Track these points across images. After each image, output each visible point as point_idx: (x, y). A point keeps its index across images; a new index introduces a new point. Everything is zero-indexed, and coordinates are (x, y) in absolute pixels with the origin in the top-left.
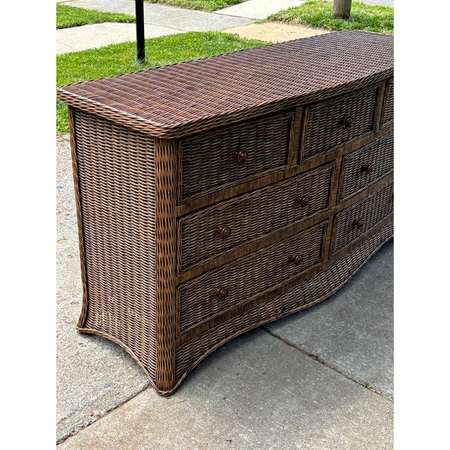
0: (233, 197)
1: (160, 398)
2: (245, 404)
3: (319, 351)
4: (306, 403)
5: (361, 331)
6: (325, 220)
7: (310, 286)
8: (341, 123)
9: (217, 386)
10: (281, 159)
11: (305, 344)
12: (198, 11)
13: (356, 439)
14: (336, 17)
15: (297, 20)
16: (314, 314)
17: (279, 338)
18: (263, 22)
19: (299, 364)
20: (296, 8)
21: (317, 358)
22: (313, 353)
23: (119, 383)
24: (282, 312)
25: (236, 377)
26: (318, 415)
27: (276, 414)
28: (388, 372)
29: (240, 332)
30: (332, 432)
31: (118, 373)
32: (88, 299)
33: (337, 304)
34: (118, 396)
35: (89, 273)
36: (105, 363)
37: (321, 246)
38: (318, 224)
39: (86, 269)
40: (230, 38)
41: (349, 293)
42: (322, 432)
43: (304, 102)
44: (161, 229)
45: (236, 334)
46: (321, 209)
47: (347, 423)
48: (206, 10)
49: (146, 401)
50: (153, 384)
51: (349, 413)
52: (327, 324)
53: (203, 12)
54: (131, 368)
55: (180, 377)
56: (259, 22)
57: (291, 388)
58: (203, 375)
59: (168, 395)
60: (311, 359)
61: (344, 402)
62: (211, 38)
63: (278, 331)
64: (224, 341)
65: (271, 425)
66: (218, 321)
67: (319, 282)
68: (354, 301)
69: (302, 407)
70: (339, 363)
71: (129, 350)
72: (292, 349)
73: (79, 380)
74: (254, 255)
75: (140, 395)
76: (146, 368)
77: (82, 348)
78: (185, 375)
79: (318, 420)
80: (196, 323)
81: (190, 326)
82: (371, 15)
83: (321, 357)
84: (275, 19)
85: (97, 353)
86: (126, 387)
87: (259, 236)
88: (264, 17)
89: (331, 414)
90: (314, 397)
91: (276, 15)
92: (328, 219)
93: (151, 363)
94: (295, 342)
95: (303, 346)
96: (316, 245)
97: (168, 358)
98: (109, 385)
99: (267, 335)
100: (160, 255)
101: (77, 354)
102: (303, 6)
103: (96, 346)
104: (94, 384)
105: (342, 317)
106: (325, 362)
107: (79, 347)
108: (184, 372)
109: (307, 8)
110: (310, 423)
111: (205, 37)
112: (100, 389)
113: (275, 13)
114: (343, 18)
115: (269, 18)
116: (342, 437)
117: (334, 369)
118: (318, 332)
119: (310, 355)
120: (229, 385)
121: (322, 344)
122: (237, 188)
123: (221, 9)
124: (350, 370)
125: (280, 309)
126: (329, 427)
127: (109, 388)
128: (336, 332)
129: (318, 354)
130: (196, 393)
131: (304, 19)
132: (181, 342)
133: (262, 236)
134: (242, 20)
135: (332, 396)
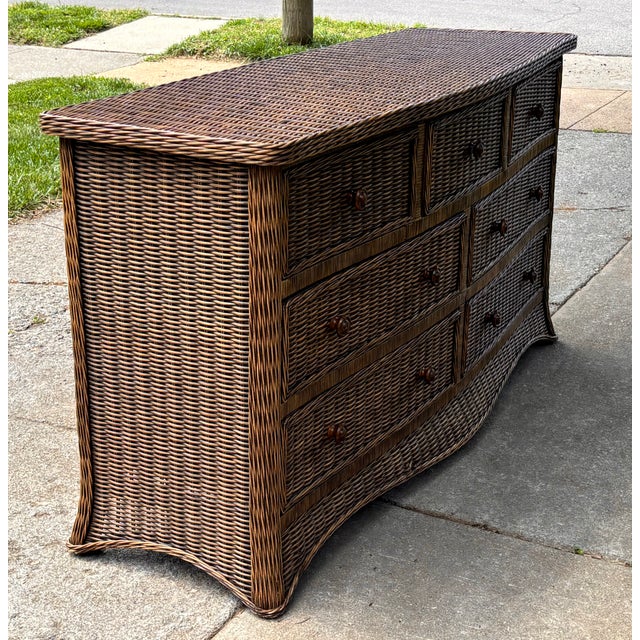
0: (348, 268)
1: (265, 622)
2: (405, 607)
3: (486, 517)
4: (499, 588)
5: (535, 482)
6: (455, 311)
7: (443, 422)
8: (467, 153)
9: (349, 590)
10: (403, 207)
11: (460, 510)
12: (32, 47)
13: (594, 623)
14: (290, 42)
15: (222, 51)
16: (453, 469)
17: (415, 510)
18: (161, 57)
19: (463, 540)
20: (214, 32)
21: (485, 527)
22: (477, 521)
23: (185, 614)
24: (413, 468)
25: (373, 573)
26: (524, 601)
27: (460, 611)
28: (599, 529)
29: (361, 504)
30: (554, 619)
31: (175, 600)
32: (94, 488)
33: (482, 450)
34: (192, 632)
35: (98, 437)
36: (144, 590)
37: (453, 355)
38: (449, 316)
39: (91, 431)
40: (118, 85)
41: (493, 434)
42: (539, 622)
43: (432, 113)
44: (261, 321)
45: (357, 507)
46: (450, 292)
47: (571, 605)
48: (48, 43)
49: (245, 631)
50: (248, 602)
51: (568, 591)
52: (479, 480)
53: (42, 48)
54: (194, 591)
55: (290, 584)
56: (152, 59)
57: (467, 573)
58: (321, 578)
59: (278, 616)
60: (477, 529)
61: (554, 578)
62: (83, 87)
63: (410, 501)
64: (342, 519)
65: (460, 627)
66: (333, 484)
67: (453, 416)
68: (505, 443)
69: (495, 596)
70: (521, 528)
71: (190, 557)
72: (444, 521)
73: (113, 623)
74: (375, 367)
75: (230, 625)
76: (228, 579)
77: (93, 577)
78: (296, 579)
79: (526, 609)
80: (304, 487)
81: (298, 492)
82: (347, 37)
83: (493, 525)
84: (182, 53)
85: (123, 579)
86: (199, 619)
87: (379, 334)
88: (163, 50)
89: (542, 597)
90: (506, 579)
91: (183, 44)
92: (459, 309)
93: (238, 568)
94: (442, 511)
95: (458, 514)
96: (446, 353)
97: (272, 551)
98: (169, 620)
99: (395, 508)
100: (259, 367)
101: (89, 586)
102: (224, 28)
103: (115, 569)
104: (143, 623)
105: (497, 467)
106: (501, 530)
107: (86, 575)
108: (294, 575)
109: (233, 30)
110: (517, 614)
111: (73, 84)
112: (158, 628)
113: (179, 42)
114: (303, 44)
115: (170, 52)
116: (573, 624)
117: (518, 537)
118: (472, 493)
119: (474, 526)
120: (369, 586)
121: (484, 507)
122: (352, 253)
123: (75, 40)
124: (543, 535)
125: (409, 462)
126: (547, 614)
127: (172, 625)
128: (498, 489)
129: (485, 522)
130: (322, 606)
131: (235, 48)
132: (287, 521)
133: (383, 336)
134: (122, 56)
135: (532, 574)
